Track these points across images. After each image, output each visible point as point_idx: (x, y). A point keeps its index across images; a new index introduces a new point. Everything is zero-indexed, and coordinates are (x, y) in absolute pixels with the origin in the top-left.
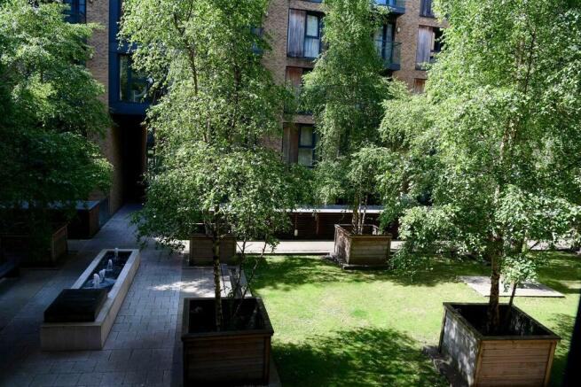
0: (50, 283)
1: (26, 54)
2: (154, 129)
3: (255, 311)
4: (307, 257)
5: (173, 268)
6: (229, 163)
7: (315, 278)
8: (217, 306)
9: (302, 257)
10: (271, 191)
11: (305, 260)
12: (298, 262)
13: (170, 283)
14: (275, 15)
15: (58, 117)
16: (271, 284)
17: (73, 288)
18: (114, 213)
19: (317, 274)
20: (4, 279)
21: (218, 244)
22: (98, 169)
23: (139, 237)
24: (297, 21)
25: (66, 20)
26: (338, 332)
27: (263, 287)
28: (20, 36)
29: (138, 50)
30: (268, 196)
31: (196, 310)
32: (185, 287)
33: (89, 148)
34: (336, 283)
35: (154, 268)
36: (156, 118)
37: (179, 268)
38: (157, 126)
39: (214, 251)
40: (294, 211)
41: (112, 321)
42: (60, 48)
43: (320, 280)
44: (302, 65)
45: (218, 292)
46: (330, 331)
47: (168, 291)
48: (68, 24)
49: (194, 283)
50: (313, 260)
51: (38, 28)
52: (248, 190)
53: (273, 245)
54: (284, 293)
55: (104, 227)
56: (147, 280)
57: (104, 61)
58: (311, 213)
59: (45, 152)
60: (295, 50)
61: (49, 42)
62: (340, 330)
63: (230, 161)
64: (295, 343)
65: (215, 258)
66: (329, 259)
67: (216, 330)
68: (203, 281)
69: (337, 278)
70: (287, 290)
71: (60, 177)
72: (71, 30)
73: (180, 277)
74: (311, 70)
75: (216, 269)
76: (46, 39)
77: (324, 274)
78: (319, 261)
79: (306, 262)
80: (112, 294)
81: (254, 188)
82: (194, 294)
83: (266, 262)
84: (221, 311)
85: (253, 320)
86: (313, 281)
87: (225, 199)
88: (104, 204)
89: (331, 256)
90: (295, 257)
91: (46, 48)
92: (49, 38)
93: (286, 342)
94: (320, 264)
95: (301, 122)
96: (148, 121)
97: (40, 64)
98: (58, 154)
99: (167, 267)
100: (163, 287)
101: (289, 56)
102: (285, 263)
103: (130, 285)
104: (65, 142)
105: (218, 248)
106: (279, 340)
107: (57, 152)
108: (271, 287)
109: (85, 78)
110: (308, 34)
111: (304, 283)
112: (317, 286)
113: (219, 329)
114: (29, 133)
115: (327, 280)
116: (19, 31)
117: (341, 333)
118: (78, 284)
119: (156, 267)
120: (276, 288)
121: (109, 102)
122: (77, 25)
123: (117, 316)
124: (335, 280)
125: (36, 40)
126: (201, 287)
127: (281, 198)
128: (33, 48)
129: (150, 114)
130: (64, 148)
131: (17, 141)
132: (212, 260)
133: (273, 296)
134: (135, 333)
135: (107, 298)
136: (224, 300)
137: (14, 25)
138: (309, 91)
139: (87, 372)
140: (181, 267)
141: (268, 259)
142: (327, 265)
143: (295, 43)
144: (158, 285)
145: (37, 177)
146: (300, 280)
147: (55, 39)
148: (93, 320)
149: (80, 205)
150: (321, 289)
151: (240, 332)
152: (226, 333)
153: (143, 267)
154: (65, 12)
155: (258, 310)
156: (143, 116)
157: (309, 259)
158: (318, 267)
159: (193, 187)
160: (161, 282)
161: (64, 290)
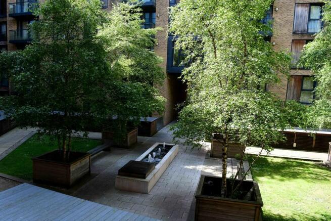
0: (126, 156)
1: (120, 45)
2: (187, 81)
3: (251, 190)
4: (303, 161)
5: (200, 157)
6: (235, 100)
7: (307, 175)
8: (223, 183)
9: (299, 161)
10: (266, 117)
11: (301, 164)
12: (294, 164)
13: (196, 165)
14: (284, 9)
15: (135, 75)
16: (269, 175)
17: (136, 160)
18: (166, 125)
19: (310, 173)
20: (102, 152)
21: (226, 146)
22: (157, 101)
23: (174, 138)
24: (302, 11)
25: (142, 27)
26: (323, 215)
27: (263, 176)
28: (118, 38)
29: (179, 39)
30: (263, 120)
31: (209, 182)
32: (205, 169)
33: (153, 91)
34: (326, 182)
35: (187, 156)
36: (188, 74)
37: (203, 158)
38: (189, 79)
39: (223, 150)
40: (285, 130)
41: (156, 180)
42: (139, 41)
43: (312, 178)
44: (306, 38)
45: (224, 174)
46: (315, 213)
47: (194, 169)
48: (144, 29)
49: (212, 167)
50: (308, 164)
51: (128, 33)
52: (248, 116)
53: (268, 150)
54: (279, 182)
55: (159, 131)
56: (181, 162)
57: (164, 46)
58: (308, 134)
59: (124, 92)
60: (300, 29)
61: (133, 39)
62: (324, 214)
63: (236, 98)
64: (283, 215)
65: (224, 154)
66: (323, 165)
67: (221, 196)
68: (218, 167)
69: (328, 178)
70: (282, 180)
71: (131, 104)
72: (145, 32)
73: (203, 163)
74: (312, 41)
75: (224, 161)
76: (131, 38)
77: (316, 174)
78: (313, 165)
79: (301, 165)
80: (158, 166)
81: (252, 115)
82: (211, 173)
83: (268, 161)
84: (226, 186)
85: (249, 194)
86: (306, 178)
87: (230, 120)
88: (161, 120)
89: (324, 163)
90: (292, 160)
91: (130, 42)
92: (133, 37)
93: (276, 213)
94: (314, 168)
95: (304, 74)
96: (183, 76)
97: (127, 50)
98: (131, 93)
99: (195, 157)
100: (191, 167)
101: (294, 33)
102: (283, 163)
103: (170, 163)
104: (136, 88)
105: (226, 148)
106: (270, 211)
107: (131, 92)
108: (269, 177)
109: (151, 55)
110: (311, 18)
111: (297, 178)
112: (308, 182)
113: (223, 196)
114: (118, 83)
115: (317, 178)
116: (117, 35)
117: (326, 216)
118: (139, 159)
119: (188, 155)
120: (273, 178)
121: (167, 67)
122: (149, 30)
123: (160, 178)
124: (325, 179)
125: (125, 38)
126: (216, 170)
127: (273, 121)
128: (124, 43)
129: (184, 73)
130: (135, 91)
131: (111, 87)
132: (221, 155)
133: (269, 183)
134: (169, 189)
135: (154, 168)
136: (228, 180)
137: (115, 33)
138: (310, 54)
139: (138, 204)
140: (204, 157)
141: (269, 159)
142: (320, 168)
143: (300, 25)
144: (188, 165)
145: (119, 104)
146: (295, 175)
147: (136, 38)
148: (144, 178)
149: (142, 119)
150: (311, 184)
151: (237, 200)
152: (227, 199)
153: (180, 154)
154: (142, 23)
155: (254, 189)
156: (180, 74)
157: (305, 163)
158: (311, 169)
159: (209, 113)
160: (190, 164)
161: (131, 161)
